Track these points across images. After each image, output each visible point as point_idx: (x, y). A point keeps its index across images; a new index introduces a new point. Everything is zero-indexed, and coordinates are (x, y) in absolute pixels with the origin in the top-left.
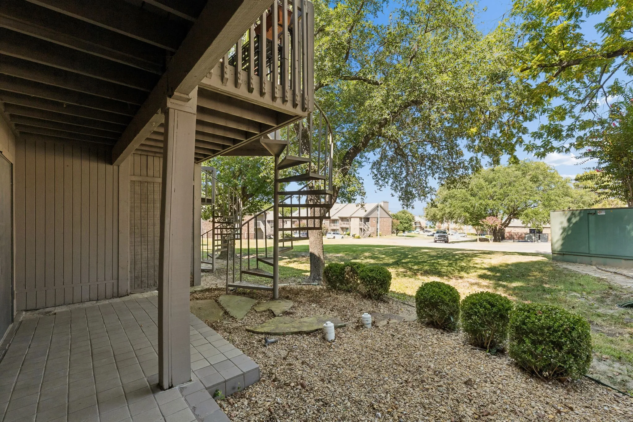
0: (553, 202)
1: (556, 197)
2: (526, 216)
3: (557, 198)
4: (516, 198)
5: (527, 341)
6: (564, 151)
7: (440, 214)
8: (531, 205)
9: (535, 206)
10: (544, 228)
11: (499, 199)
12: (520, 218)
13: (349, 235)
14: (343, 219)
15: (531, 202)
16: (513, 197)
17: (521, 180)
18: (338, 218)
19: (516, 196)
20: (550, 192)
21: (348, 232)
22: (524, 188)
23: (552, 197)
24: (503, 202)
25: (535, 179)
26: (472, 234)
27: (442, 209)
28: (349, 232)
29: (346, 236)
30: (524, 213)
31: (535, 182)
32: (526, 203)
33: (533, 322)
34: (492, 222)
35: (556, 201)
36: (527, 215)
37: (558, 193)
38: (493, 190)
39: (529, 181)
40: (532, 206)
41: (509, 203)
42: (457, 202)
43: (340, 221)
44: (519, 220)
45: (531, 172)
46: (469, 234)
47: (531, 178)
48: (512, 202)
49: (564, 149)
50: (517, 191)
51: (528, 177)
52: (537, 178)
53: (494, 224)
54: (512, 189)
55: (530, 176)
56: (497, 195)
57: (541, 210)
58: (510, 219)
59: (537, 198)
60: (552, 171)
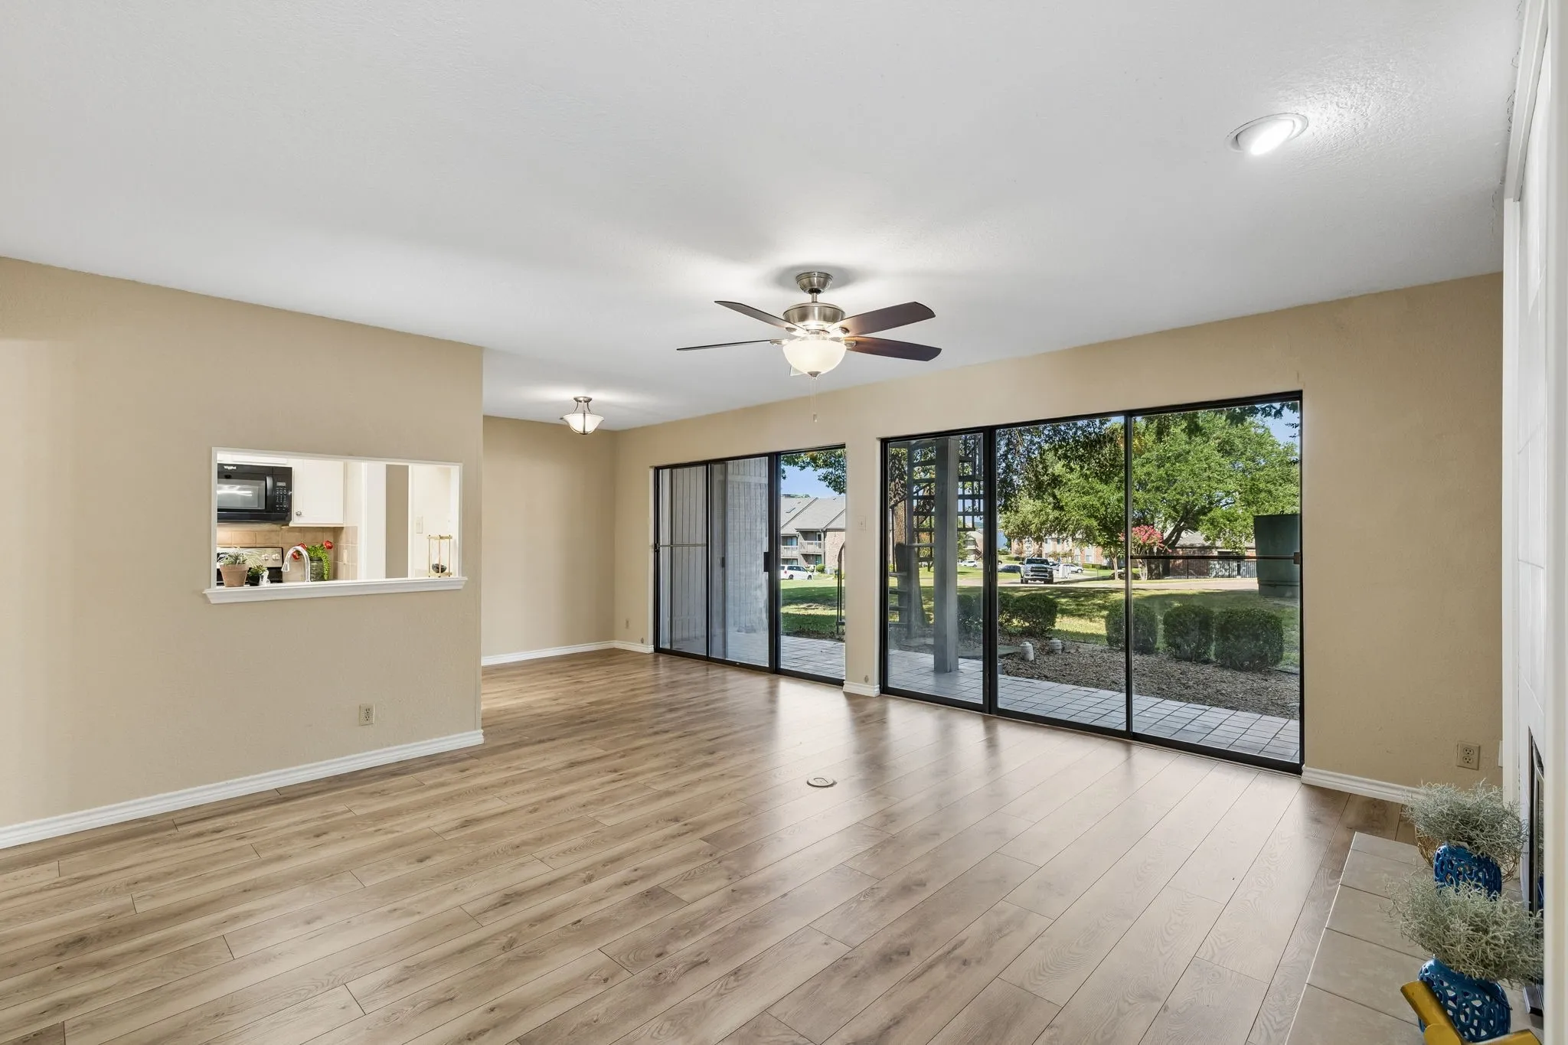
0: (1263, 495)
1: (1268, 485)
2: (1211, 524)
3: (1271, 487)
4: (1191, 488)
5: (1231, 636)
6: (1273, 414)
7: (1036, 521)
8: (1219, 501)
9: (1228, 504)
10: (1247, 548)
11: (1158, 489)
12: (1201, 528)
13: (822, 570)
14: (808, 534)
15: (1222, 494)
16: (1186, 485)
17: (1200, 448)
18: (794, 532)
19: (1191, 483)
20: (1258, 475)
21: (820, 565)
22: (1206, 466)
23: (1261, 486)
24: (1166, 495)
25: (1228, 448)
26: (1094, 566)
27: (1041, 511)
28: (823, 565)
29: (816, 573)
30: (1207, 518)
31: (1228, 453)
32: (1209, 496)
33: (1236, 620)
34: (1145, 537)
35: (1270, 492)
36: (1213, 522)
37: (1273, 476)
38: (1145, 470)
39: (1216, 452)
40: (1223, 502)
41: (1178, 496)
42: (1073, 495)
43: (801, 539)
44: (1198, 533)
45: (1218, 433)
46: (1086, 566)
47: (1220, 444)
48: (1182, 495)
49: (1274, 411)
50: (1193, 473)
51: (1213, 443)
52: (1232, 444)
53: (1148, 542)
54: (1183, 468)
55: (1218, 441)
56: (1153, 482)
57: (1240, 512)
58: (1178, 531)
59: (1231, 485)
60: (1260, 431)
